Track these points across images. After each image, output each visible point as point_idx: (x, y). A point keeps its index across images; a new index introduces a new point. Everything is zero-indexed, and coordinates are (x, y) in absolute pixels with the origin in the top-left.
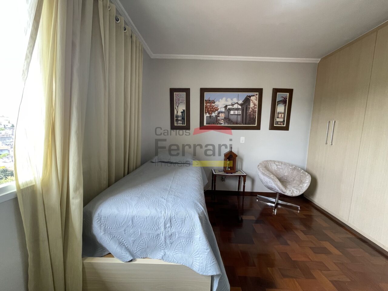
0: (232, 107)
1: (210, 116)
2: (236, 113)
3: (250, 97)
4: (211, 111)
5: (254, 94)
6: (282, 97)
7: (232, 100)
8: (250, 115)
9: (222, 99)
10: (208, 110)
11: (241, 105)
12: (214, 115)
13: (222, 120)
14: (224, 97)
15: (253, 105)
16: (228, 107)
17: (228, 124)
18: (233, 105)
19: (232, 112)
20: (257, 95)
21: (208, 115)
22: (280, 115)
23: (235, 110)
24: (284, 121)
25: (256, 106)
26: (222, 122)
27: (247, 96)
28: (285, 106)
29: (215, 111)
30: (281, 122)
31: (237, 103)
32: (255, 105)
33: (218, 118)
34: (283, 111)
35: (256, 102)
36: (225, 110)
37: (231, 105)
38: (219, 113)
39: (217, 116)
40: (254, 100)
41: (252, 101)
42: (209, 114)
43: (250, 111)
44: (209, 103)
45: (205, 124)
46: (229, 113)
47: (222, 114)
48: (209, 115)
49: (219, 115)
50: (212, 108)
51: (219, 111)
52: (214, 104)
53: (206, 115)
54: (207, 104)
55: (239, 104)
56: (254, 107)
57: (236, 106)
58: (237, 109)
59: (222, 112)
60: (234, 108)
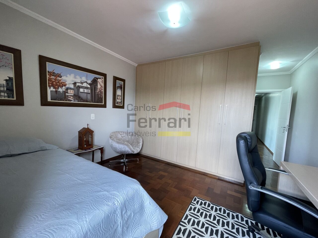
0: (81, 85)
1: (56, 91)
2: (86, 92)
3: (97, 79)
4: (56, 85)
6: (120, 84)
8: (98, 95)
10: (52, 84)
11: (90, 84)
12: (60, 90)
13: (71, 97)
15: (100, 87)
16: (77, 84)
17: (78, 102)
18: (82, 83)
19: (81, 90)
20: (103, 78)
21: (52, 89)
22: (119, 97)
23: (84, 88)
24: (121, 102)
25: (103, 87)
26: (71, 98)
27: (95, 77)
28: (122, 91)
29: (62, 87)
31: (86, 82)
32: (102, 87)
33: (66, 94)
34: (120, 94)
35: (102, 84)
36: (74, 87)
37: (80, 83)
38: (67, 89)
39: (65, 92)
41: (99, 82)
42: (54, 88)
43: (98, 91)
44: (53, 76)
45: (49, 99)
47: (71, 91)
48: (54, 90)
49: (67, 90)
50: (58, 82)
51: (67, 86)
52: (60, 79)
53: (50, 90)
54: (50, 76)
55: (88, 83)
56: (101, 88)
57: (85, 85)
58: (87, 88)
59: (71, 89)
60: (84, 87)
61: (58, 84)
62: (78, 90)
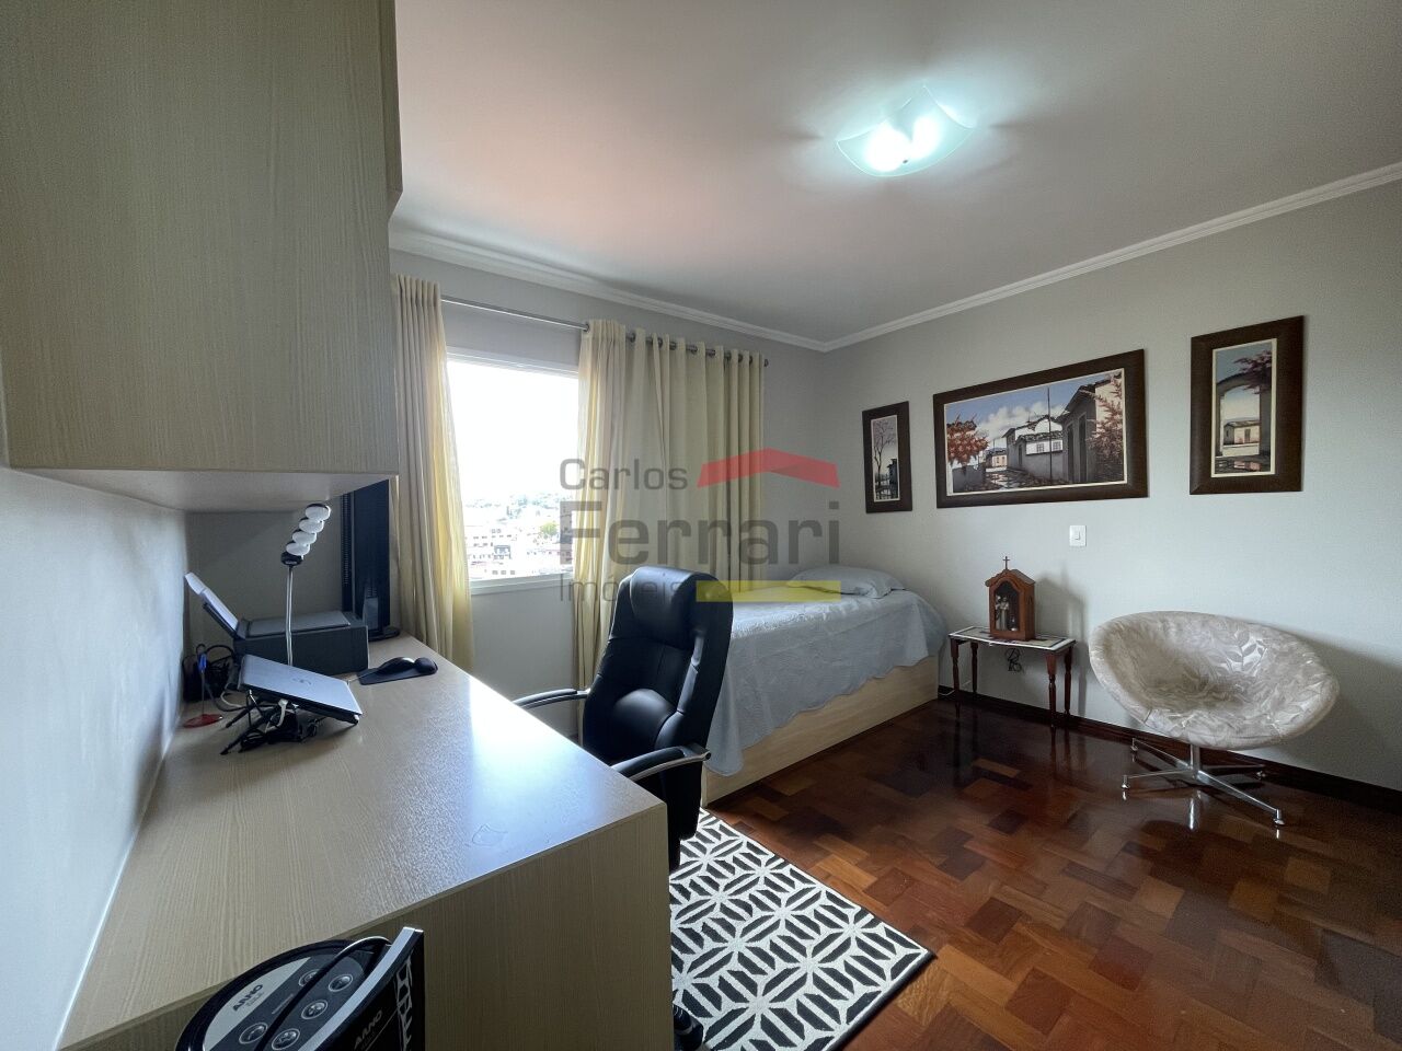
0: (1031, 432)
1: (964, 468)
2: (1047, 449)
3: (1092, 388)
4: (965, 452)
5: (1106, 378)
6: (1245, 360)
7: (1027, 409)
8: (1098, 449)
9: (995, 413)
10: (956, 452)
11: (1061, 420)
12: (973, 462)
13: (1001, 476)
14: (1001, 406)
15: (1108, 414)
16: (1018, 433)
17: (1020, 487)
18: (1032, 425)
19: (1031, 448)
20: (1119, 376)
21: (957, 465)
22: (1239, 434)
23: (1041, 439)
24: (1265, 453)
25: (1120, 413)
26: (1000, 481)
27: (1082, 388)
28: (1265, 392)
29: (978, 452)
30: (1248, 460)
31: (1047, 417)
32: (1114, 412)
33: (988, 470)
34: (1255, 414)
35: (1116, 400)
36: (1008, 444)
37: (1027, 426)
38: (989, 456)
39: (983, 466)
40: (1110, 397)
41: (1101, 399)
42: (961, 461)
43: (1098, 436)
44: (957, 431)
45: (950, 492)
46: (1021, 450)
47: (1001, 457)
48: (960, 466)
49: (990, 460)
50: (969, 444)
51: (988, 448)
52: (972, 433)
53: (952, 467)
54: (952, 435)
55: (1053, 419)
56: (1111, 419)
57: (1043, 427)
58: (1050, 436)
59: (999, 452)
60: (1038, 435)
61: (969, 448)
62: (1020, 449)
